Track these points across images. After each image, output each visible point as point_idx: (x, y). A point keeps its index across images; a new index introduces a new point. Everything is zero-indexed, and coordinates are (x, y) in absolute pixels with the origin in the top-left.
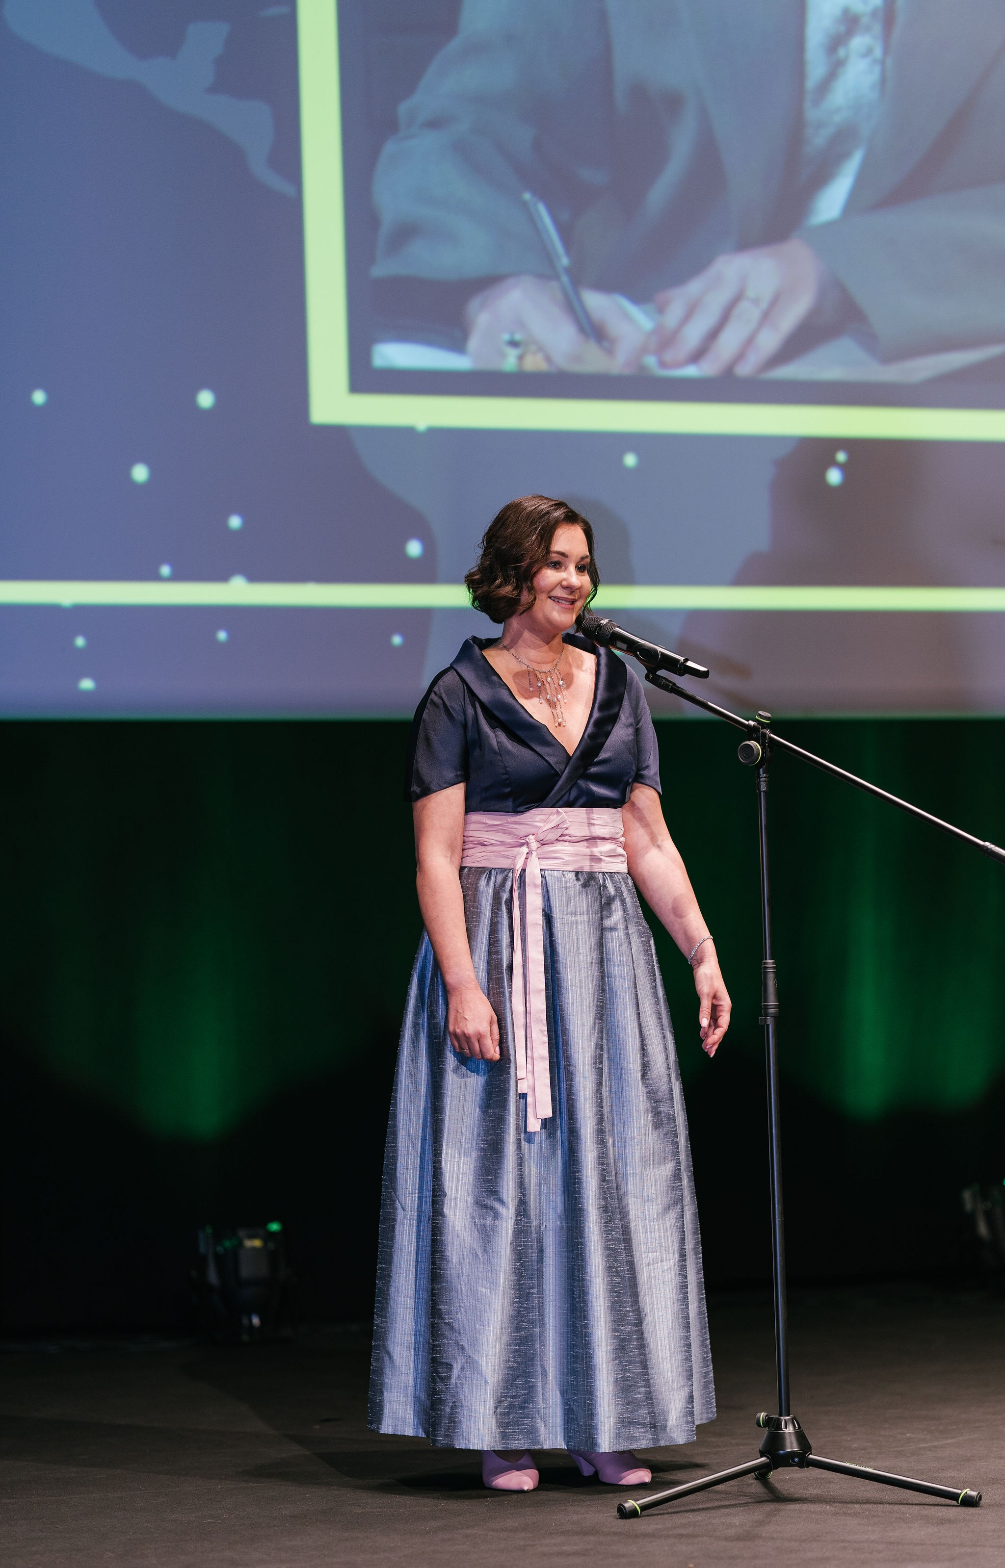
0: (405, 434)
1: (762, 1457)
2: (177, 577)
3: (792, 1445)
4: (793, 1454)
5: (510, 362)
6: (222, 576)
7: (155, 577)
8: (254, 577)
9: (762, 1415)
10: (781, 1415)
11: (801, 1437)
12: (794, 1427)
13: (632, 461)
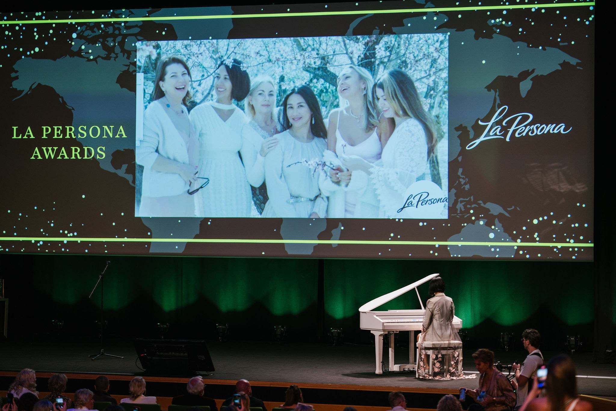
2: (118, 237)
6: (124, 237)
8: (128, 237)
13: (179, 221)
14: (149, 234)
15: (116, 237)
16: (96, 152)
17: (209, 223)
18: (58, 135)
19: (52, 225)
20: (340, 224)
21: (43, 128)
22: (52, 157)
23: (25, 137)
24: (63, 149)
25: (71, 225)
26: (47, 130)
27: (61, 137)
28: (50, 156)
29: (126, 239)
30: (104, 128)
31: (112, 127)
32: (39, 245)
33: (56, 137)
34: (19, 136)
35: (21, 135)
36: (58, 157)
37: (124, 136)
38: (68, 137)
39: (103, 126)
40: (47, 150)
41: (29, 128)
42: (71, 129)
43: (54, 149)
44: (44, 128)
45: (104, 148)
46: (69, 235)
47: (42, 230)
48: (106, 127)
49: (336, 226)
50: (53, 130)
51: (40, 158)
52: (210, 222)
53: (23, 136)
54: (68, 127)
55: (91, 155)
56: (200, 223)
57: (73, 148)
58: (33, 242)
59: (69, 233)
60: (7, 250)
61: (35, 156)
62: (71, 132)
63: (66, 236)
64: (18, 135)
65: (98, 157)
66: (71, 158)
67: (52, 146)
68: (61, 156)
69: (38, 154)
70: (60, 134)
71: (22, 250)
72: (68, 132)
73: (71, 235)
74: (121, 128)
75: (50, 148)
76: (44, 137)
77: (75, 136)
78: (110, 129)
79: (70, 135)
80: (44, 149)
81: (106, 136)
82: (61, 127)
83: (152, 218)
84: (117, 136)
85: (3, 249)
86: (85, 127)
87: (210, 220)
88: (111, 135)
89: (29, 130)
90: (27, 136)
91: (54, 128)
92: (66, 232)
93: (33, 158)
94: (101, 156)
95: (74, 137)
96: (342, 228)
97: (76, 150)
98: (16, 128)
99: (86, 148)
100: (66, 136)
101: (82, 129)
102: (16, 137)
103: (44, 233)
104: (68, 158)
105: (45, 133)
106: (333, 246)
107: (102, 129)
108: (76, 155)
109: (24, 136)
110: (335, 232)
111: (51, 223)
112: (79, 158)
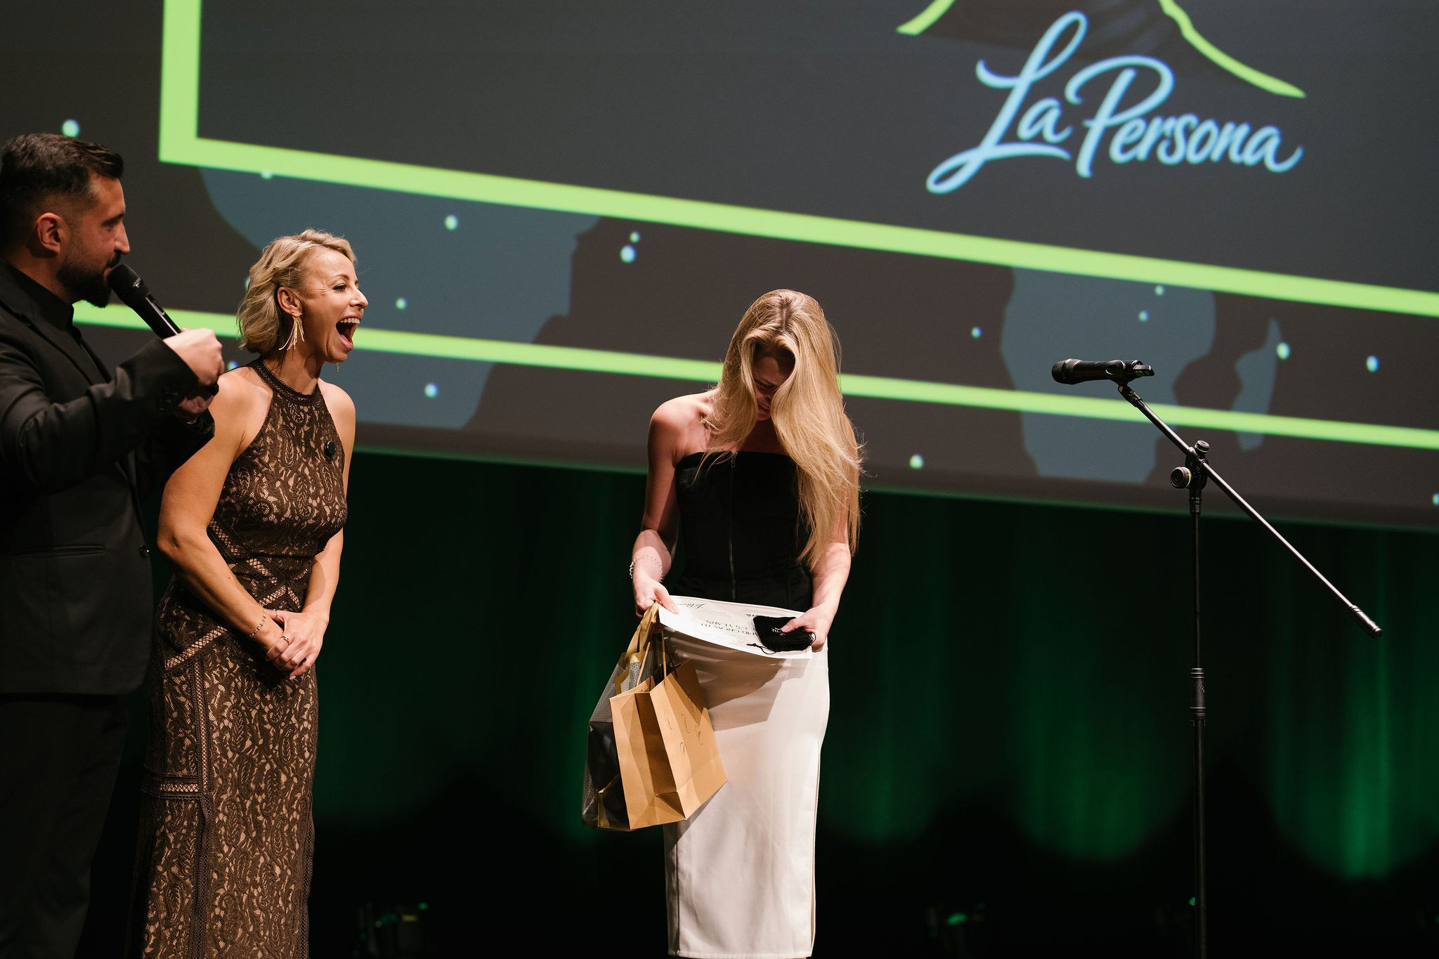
0: (252, 179)
13: (451, 223)
17: (627, 254)
20: (1274, 328)
49: (1257, 340)
52: (635, 246)
56: (572, 245)
83: (278, 180)
87: (635, 237)
96: (1283, 351)
106: (1245, 446)
110: (1251, 368)
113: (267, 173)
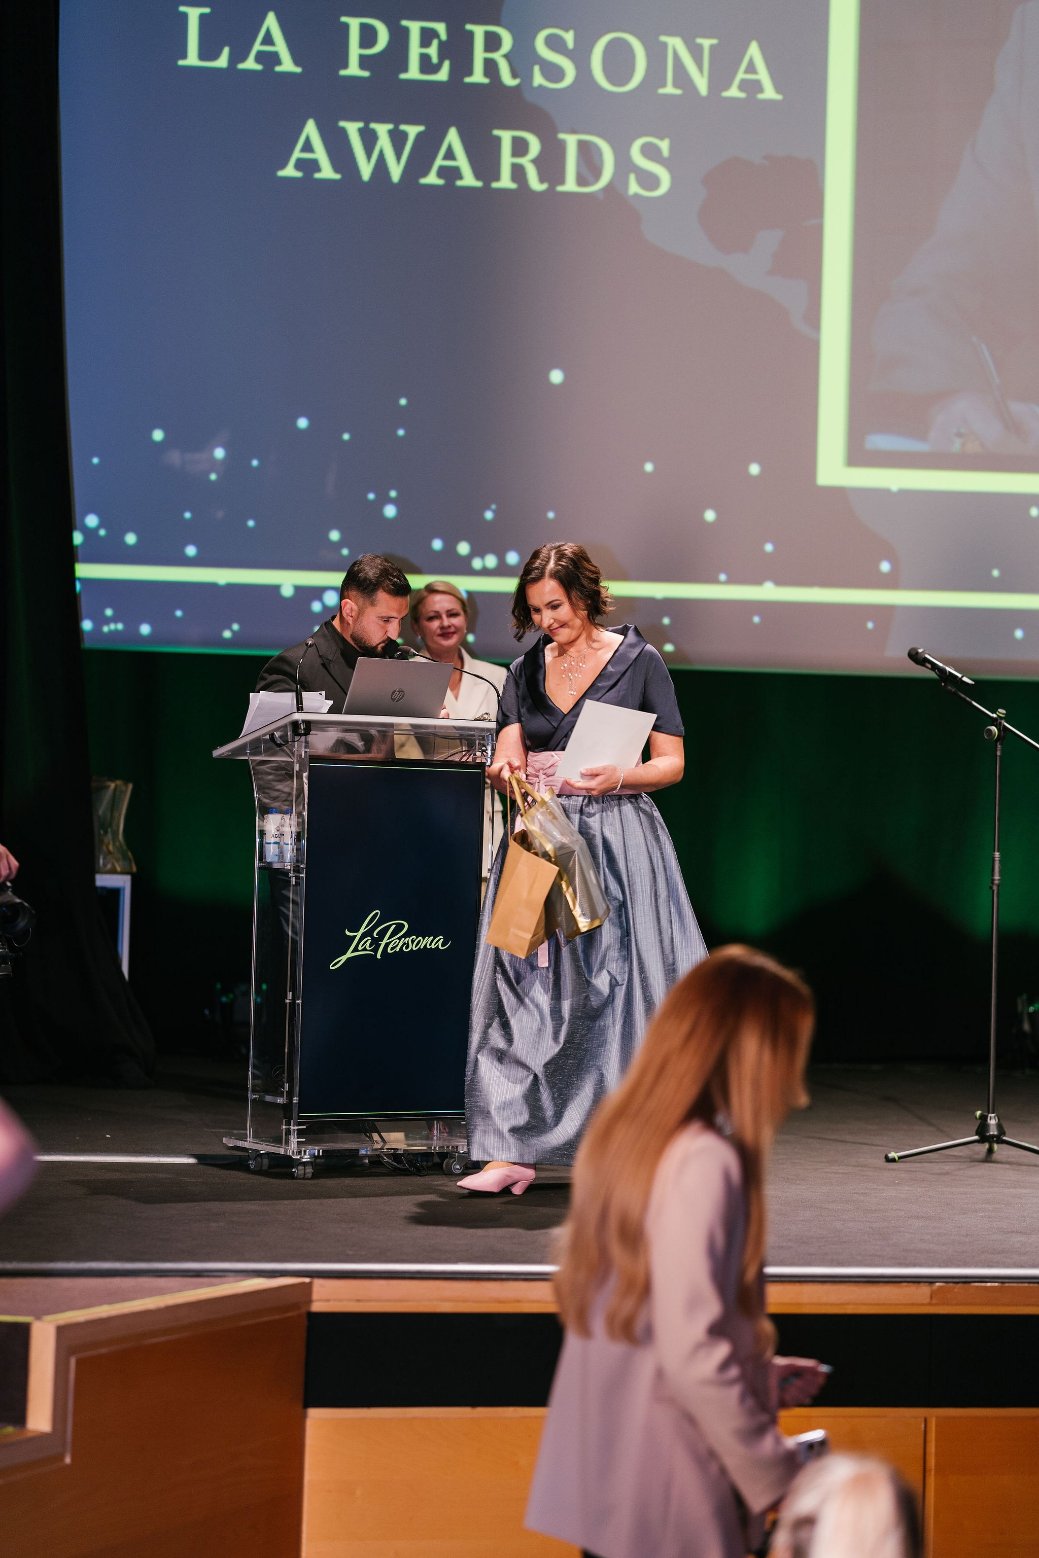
0: (884, 493)
1: (976, 1135)
2: (730, 581)
3: (993, 1131)
4: (993, 1136)
5: (956, 446)
6: (757, 581)
7: (714, 580)
8: (779, 582)
9: (978, 1113)
10: (989, 1113)
11: (999, 1126)
12: (996, 1120)
13: (1035, 513)
14: (885, 567)
15: (723, 577)
16: (624, 165)
18: (426, 65)
19: (390, 511)
21: (346, 27)
22: (396, 172)
23: (250, 64)
24: (453, 137)
25: (489, 515)
26: (368, 37)
27: (443, 75)
28: (381, 166)
29: (768, 592)
30: (665, 45)
31: (706, 43)
32: (316, 607)
33: (413, 73)
34: (215, 56)
35: (226, 51)
36: (425, 173)
37: (769, 93)
38: (478, 76)
39: (663, 38)
40: (369, 139)
41: (271, 21)
42: (492, 42)
43: (405, 135)
44: (354, 24)
45: (664, 146)
46: (477, 564)
47: (335, 536)
48: (675, 43)
50: (399, 38)
51: (327, 172)
53: (239, 55)
54: (479, 31)
55: (597, 173)
57: (506, 137)
58: (287, 592)
59: (478, 551)
60: (145, 629)
61: (300, 164)
62: (497, 56)
63: (463, 568)
64: (207, 52)
65: (634, 188)
66: (495, 185)
67: (396, 117)
68: (443, 172)
69: (320, 154)
70: (435, 60)
71: (227, 634)
72: (479, 55)
73: (491, 561)
74: (754, 51)
75: (382, 130)
76: (353, 69)
77: (514, 75)
78: (696, 53)
79: (491, 67)
80: (352, 128)
81: (675, 85)
82: (441, 28)
83: (903, 492)
84: (734, 92)
85: (120, 626)
86: (569, 37)
88: (702, 84)
89: (268, 33)
90: (260, 57)
91: (406, 31)
92: (463, 548)
93: (290, 171)
94: (649, 181)
95: (508, 79)
97: (520, 147)
98: (202, 17)
99: (571, 141)
100: (470, 73)
101: (554, 43)
102: (202, 56)
103: (345, 552)
104: (479, 184)
105: (355, 51)
107: (657, 54)
108: (518, 173)
109: (244, 59)
111: (384, 500)
112: (536, 184)
113: (894, 488)
